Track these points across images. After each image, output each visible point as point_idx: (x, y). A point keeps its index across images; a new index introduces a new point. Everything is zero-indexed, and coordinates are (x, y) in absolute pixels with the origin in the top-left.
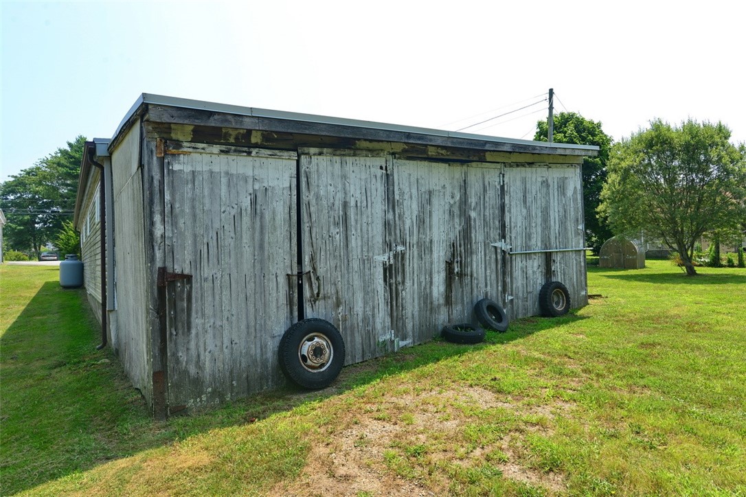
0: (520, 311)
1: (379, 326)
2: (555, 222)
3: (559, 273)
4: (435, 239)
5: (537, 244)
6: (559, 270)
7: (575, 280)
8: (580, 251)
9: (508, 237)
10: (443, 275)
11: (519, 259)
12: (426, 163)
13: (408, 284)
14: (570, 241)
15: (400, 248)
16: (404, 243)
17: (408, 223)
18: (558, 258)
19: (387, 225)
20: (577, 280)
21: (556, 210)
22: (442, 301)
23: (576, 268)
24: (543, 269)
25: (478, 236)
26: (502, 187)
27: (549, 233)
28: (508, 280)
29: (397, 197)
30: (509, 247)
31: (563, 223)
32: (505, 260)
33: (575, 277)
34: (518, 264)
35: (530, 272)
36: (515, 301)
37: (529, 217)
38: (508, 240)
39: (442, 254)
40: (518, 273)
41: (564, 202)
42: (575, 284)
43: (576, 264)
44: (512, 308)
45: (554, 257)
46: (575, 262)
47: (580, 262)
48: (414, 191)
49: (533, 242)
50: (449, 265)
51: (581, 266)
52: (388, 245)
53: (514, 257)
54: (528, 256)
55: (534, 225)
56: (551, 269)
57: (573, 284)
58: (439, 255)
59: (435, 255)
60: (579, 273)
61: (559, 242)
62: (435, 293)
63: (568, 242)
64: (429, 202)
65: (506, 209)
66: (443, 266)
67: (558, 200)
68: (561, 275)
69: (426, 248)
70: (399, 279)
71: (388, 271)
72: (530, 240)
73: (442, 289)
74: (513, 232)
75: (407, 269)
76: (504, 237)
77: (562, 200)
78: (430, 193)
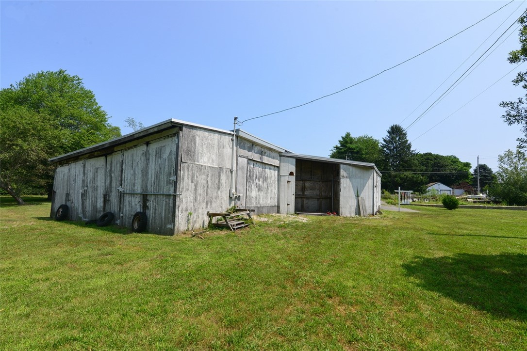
0: (126, 223)
1: (79, 212)
2: (152, 176)
3: (151, 208)
4: (99, 185)
5: (138, 189)
6: (152, 206)
7: (163, 215)
8: (170, 195)
9: (123, 185)
10: (102, 199)
11: (128, 196)
12: (96, 158)
13: (88, 200)
14: (162, 188)
15: (86, 188)
16: (87, 187)
17: (89, 180)
18: (152, 198)
19: (83, 181)
20: (165, 216)
21: (153, 168)
22: (102, 209)
23: (165, 207)
24: (141, 203)
25: (114, 184)
26: (122, 161)
27: (147, 183)
28: (122, 206)
29: (86, 172)
30: (123, 190)
31: (157, 176)
32: (121, 196)
33: (163, 213)
34: (127, 199)
35: (133, 204)
36: (124, 217)
37: (134, 174)
38: (123, 187)
39: (102, 191)
40: (126, 203)
41: (160, 163)
42: (163, 218)
43: (166, 204)
44: (122, 220)
45: (149, 198)
46: (164, 203)
47: (169, 203)
48: (92, 169)
49: (136, 188)
50: (105, 196)
51: (169, 207)
52: (83, 187)
53: (125, 195)
54: (133, 194)
55: (136, 178)
56: (146, 205)
57: (162, 218)
58: (101, 192)
59: (99, 191)
60: (167, 211)
61: (154, 189)
62: (98, 206)
63: (161, 189)
64: (97, 172)
65: (123, 171)
66: (102, 196)
67: (155, 162)
68: (153, 210)
69: (95, 189)
70: (85, 198)
71: (83, 195)
72: (134, 186)
73: (102, 205)
74: (126, 182)
75: (88, 195)
76: (121, 185)
77: (158, 161)
78: (97, 169)
